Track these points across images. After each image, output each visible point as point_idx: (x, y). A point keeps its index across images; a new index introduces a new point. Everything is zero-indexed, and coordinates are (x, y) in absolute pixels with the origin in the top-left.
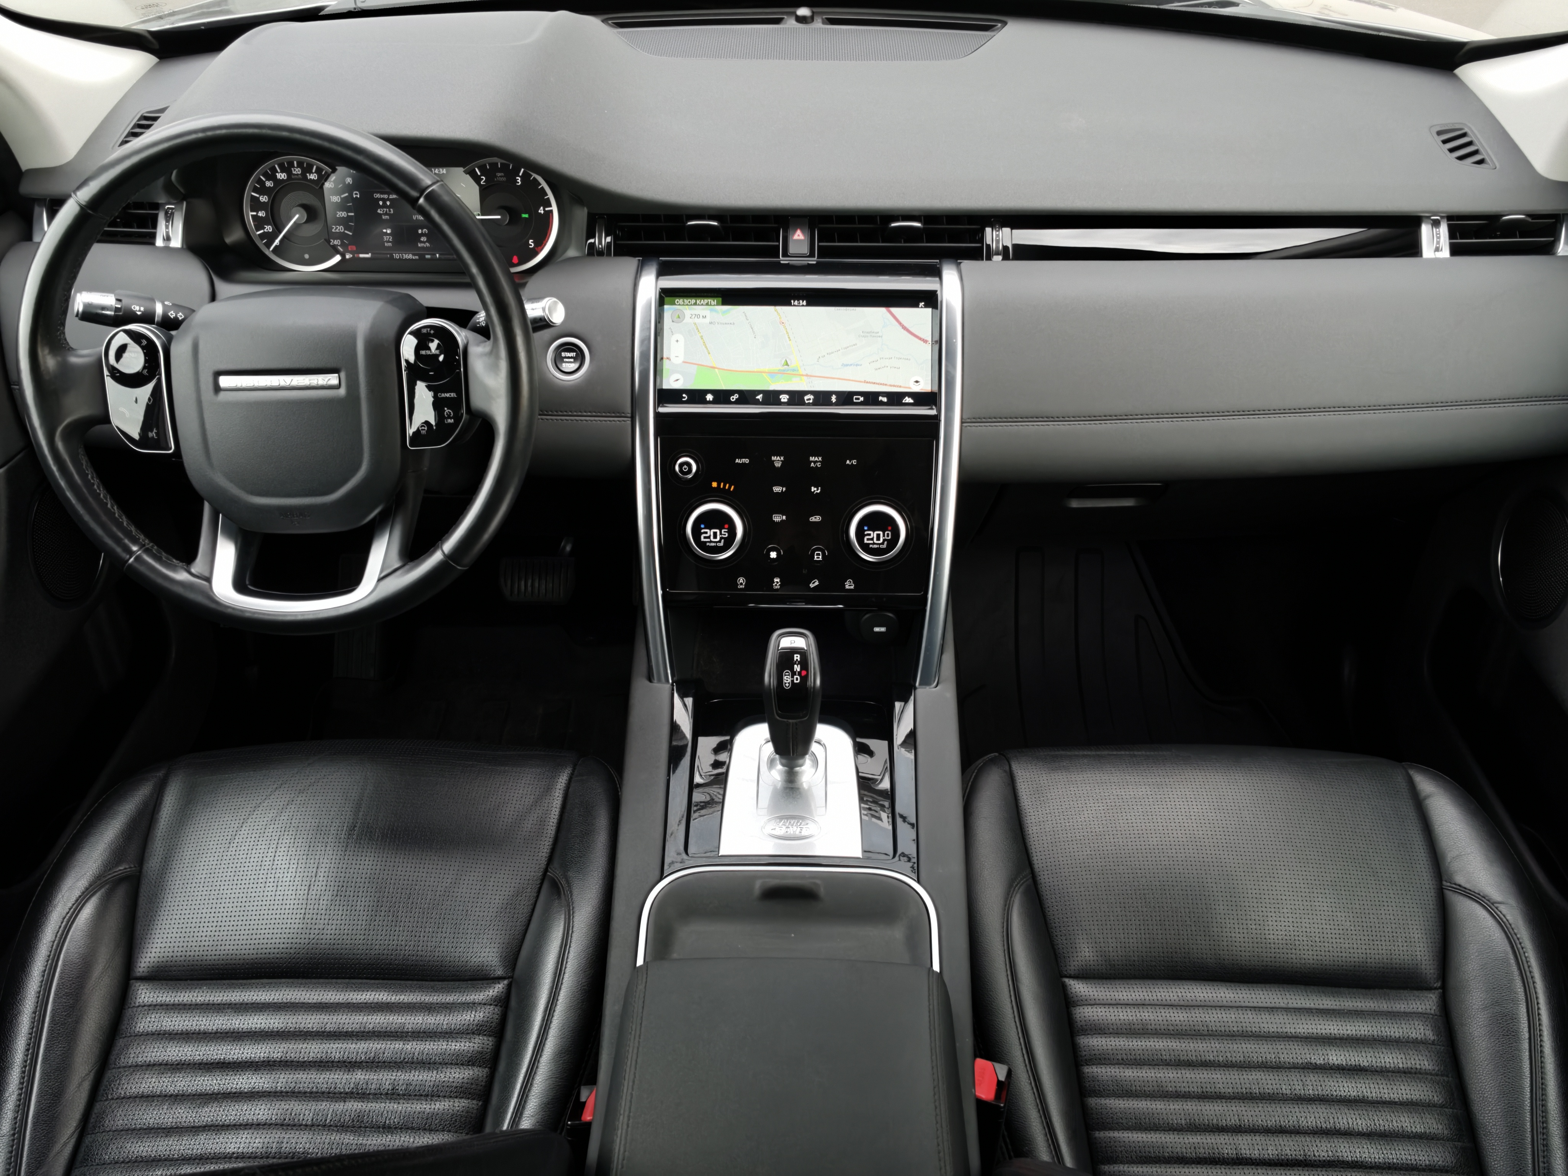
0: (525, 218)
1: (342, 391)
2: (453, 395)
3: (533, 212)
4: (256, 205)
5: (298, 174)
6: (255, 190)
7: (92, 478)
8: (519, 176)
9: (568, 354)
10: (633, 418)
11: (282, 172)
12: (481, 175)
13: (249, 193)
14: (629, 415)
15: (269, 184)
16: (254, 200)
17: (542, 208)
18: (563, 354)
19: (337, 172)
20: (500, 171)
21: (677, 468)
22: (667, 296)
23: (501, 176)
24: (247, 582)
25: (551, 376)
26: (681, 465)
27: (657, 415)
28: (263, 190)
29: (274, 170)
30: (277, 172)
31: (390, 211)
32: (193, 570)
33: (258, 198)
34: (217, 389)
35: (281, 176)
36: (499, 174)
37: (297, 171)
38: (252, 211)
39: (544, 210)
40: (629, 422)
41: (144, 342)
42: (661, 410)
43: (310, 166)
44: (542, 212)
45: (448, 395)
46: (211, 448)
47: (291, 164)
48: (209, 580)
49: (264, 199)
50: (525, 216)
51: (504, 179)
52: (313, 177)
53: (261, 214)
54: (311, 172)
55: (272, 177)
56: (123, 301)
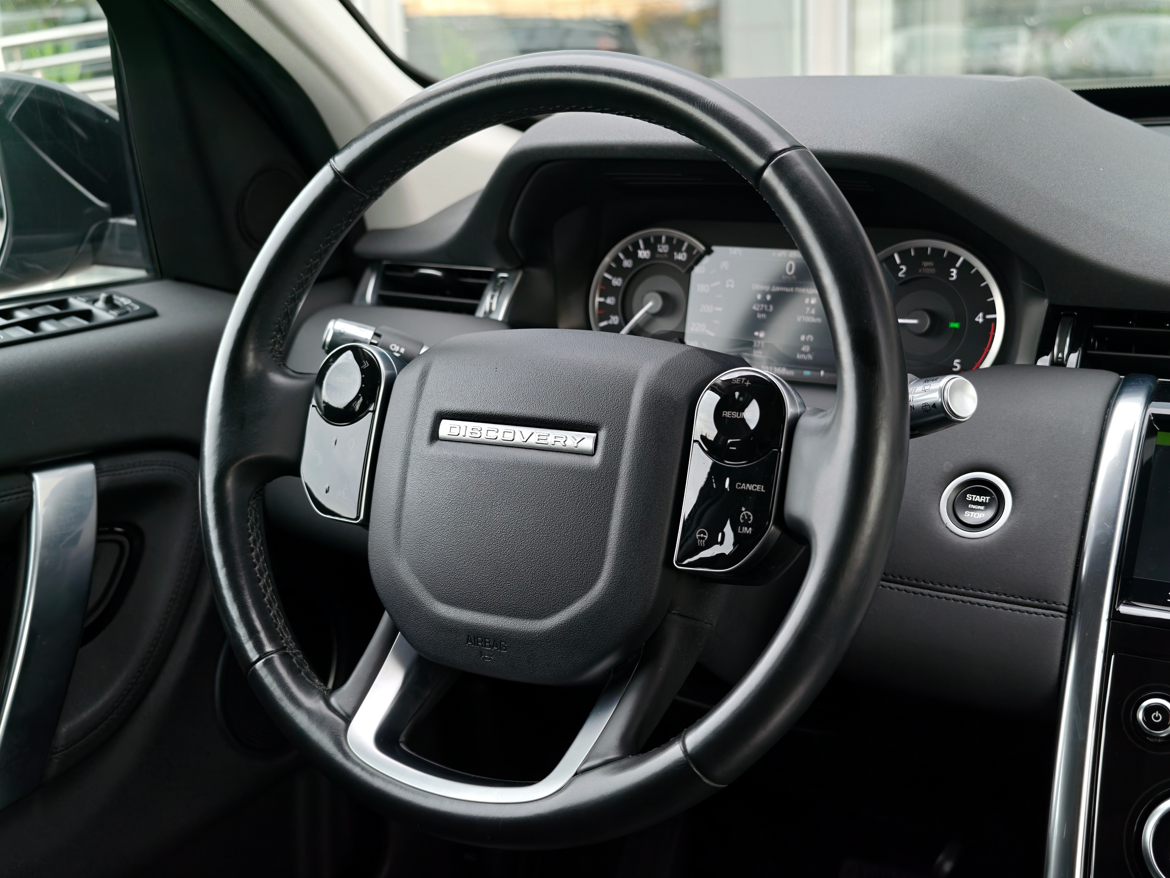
0: (954, 328)
1: (597, 460)
2: (759, 488)
3: (967, 320)
4: (607, 289)
5: (663, 253)
6: (609, 270)
7: (255, 542)
8: (955, 267)
9: (978, 499)
10: (1070, 614)
11: (646, 249)
12: (901, 264)
13: (601, 272)
14: (1065, 608)
15: (627, 263)
16: (606, 282)
17: (981, 315)
18: (969, 497)
19: (713, 256)
20: (928, 258)
21: (1140, 715)
22: (1162, 430)
23: (928, 267)
24: (402, 738)
25: (942, 527)
26: (1149, 710)
27: (1115, 616)
28: (617, 270)
29: (636, 247)
30: (641, 249)
31: (769, 308)
32: (333, 700)
33: (610, 281)
34: (434, 436)
35: (643, 254)
36: (926, 264)
37: (663, 249)
38: (601, 296)
39: (984, 317)
40: (1063, 620)
41: (366, 364)
42: (1124, 609)
43: (681, 242)
44: (981, 320)
45: (750, 487)
46: (405, 522)
47: (658, 239)
48: (348, 719)
49: (617, 282)
50: (955, 325)
51: (933, 271)
52: (681, 256)
53: (610, 301)
54: (679, 251)
55: (631, 254)
56: (383, 337)
